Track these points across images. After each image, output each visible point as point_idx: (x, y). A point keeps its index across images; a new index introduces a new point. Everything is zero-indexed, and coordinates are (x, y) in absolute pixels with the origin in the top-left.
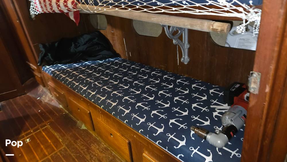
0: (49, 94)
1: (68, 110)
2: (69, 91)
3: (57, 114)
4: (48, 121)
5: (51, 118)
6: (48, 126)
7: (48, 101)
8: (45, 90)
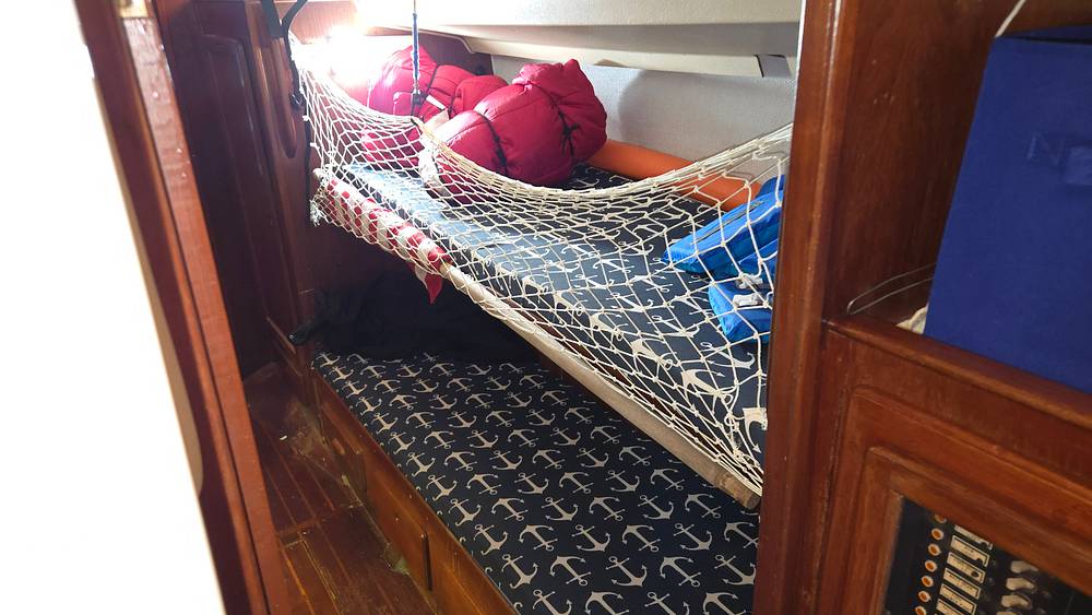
0: (316, 431)
1: (365, 500)
2: (379, 458)
3: (331, 505)
4: (305, 524)
5: (314, 516)
6: (302, 541)
7: (310, 454)
8: (305, 414)
